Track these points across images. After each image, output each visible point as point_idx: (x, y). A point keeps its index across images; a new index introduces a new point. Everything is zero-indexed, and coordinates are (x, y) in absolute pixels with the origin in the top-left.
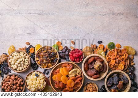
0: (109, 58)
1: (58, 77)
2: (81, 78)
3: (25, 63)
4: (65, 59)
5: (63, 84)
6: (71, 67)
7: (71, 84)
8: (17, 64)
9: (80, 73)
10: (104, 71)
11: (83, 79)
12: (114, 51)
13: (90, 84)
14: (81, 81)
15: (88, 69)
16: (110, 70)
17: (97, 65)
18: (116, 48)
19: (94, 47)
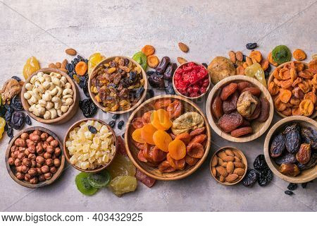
0: (275, 87)
1: (145, 132)
2: (204, 136)
3: (63, 101)
4: (164, 89)
5: (159, 150)
6: (179, 109)
7: (177, 151)
8: (44, 102)
9: (200, 124)
10: (262, 118)
11: (209, 139)
12: (287, 66)
13: (228, 152)
14: (204, 142)
15: (222, 112)
16: (277, 116)
17: (244, 101)
18: (294, 59)
19: (236, 59)
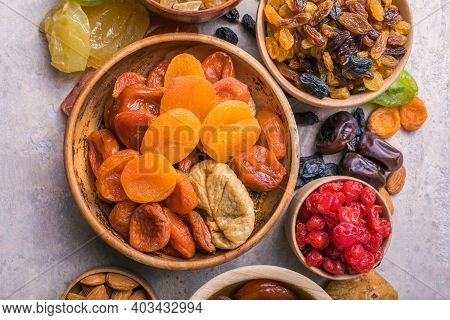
1: (193, 87)
4: (319, 153)
6: (262, 178)
9: (224, 238)
14: (172, 250)
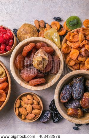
12: (77, 31)
13: (29, 96)
18: (83, 27)
19: (40, 26)
